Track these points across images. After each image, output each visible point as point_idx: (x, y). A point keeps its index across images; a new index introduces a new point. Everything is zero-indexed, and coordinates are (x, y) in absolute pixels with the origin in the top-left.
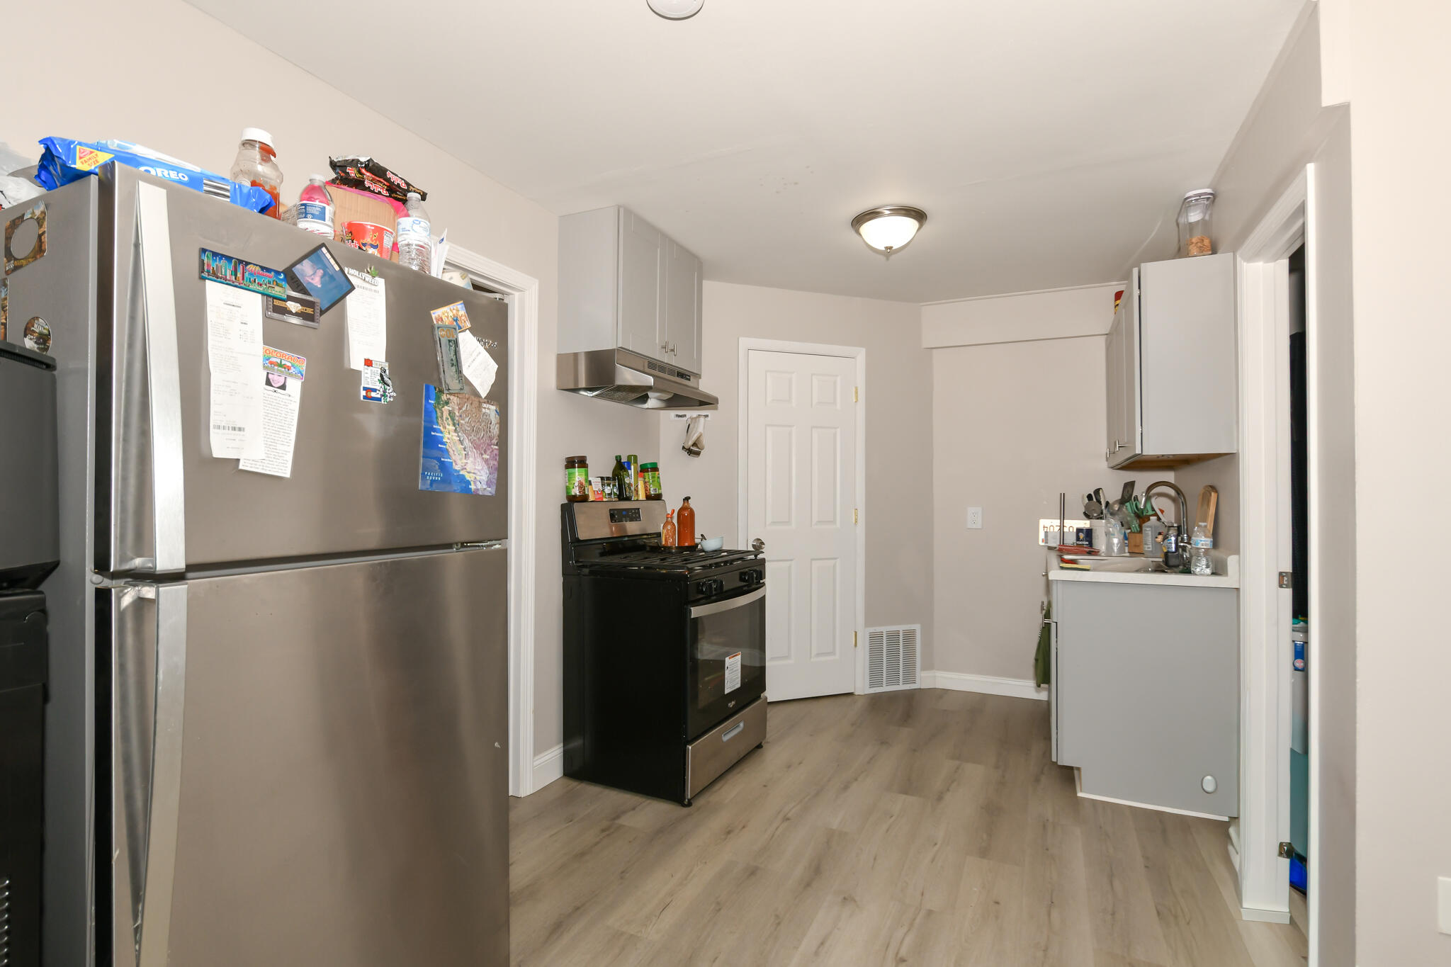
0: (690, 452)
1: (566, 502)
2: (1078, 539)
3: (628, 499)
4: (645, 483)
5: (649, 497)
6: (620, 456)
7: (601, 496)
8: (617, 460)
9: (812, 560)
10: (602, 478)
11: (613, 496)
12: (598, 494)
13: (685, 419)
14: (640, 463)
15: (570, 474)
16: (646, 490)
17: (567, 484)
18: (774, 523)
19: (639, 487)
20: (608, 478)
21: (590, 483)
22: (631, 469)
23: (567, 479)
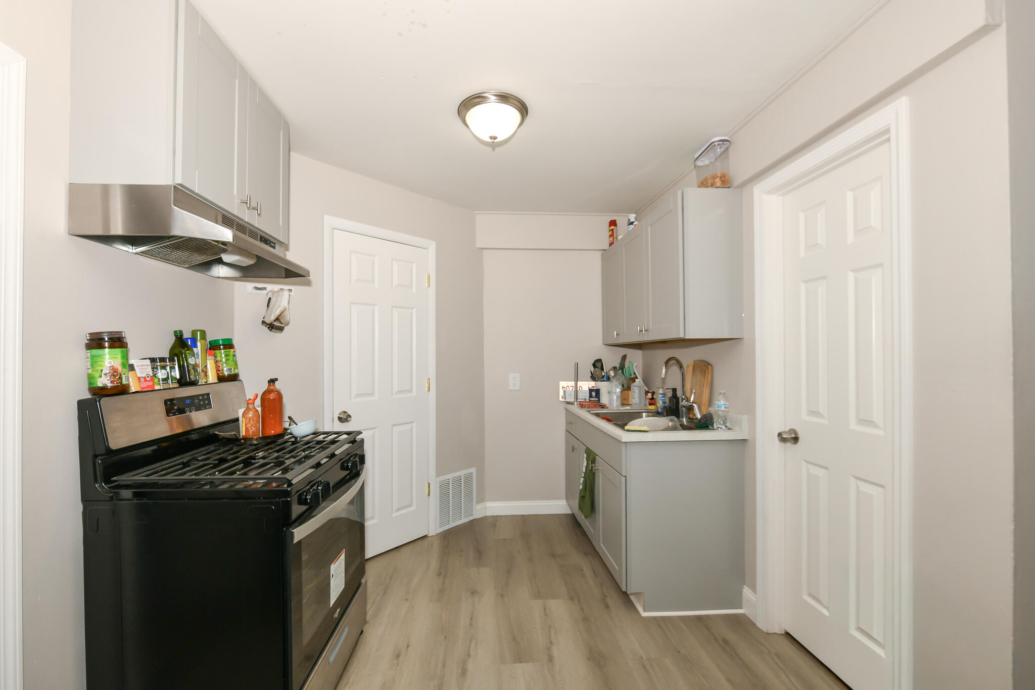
0: (271, 327)
1: (88, 396)
2: (591, 396)
3: (194, 383)
4: (216, 362)
5: (221, 379)
6: (181, 332)
7: (151, 383)
8: (176, 336)
9: (393, 425)
10: (153, 360)
11: (170, 381)
12: (146, 380)
13: (264, 292)
14: (209, 339)
15: (93, 357)
16: (218, 370)
17: (90, 371)
18: (358, 395)
19: (209, 367)
20: (162, 360)
21: (132, 368)
22: (196, 346)
23: (89, 364)
